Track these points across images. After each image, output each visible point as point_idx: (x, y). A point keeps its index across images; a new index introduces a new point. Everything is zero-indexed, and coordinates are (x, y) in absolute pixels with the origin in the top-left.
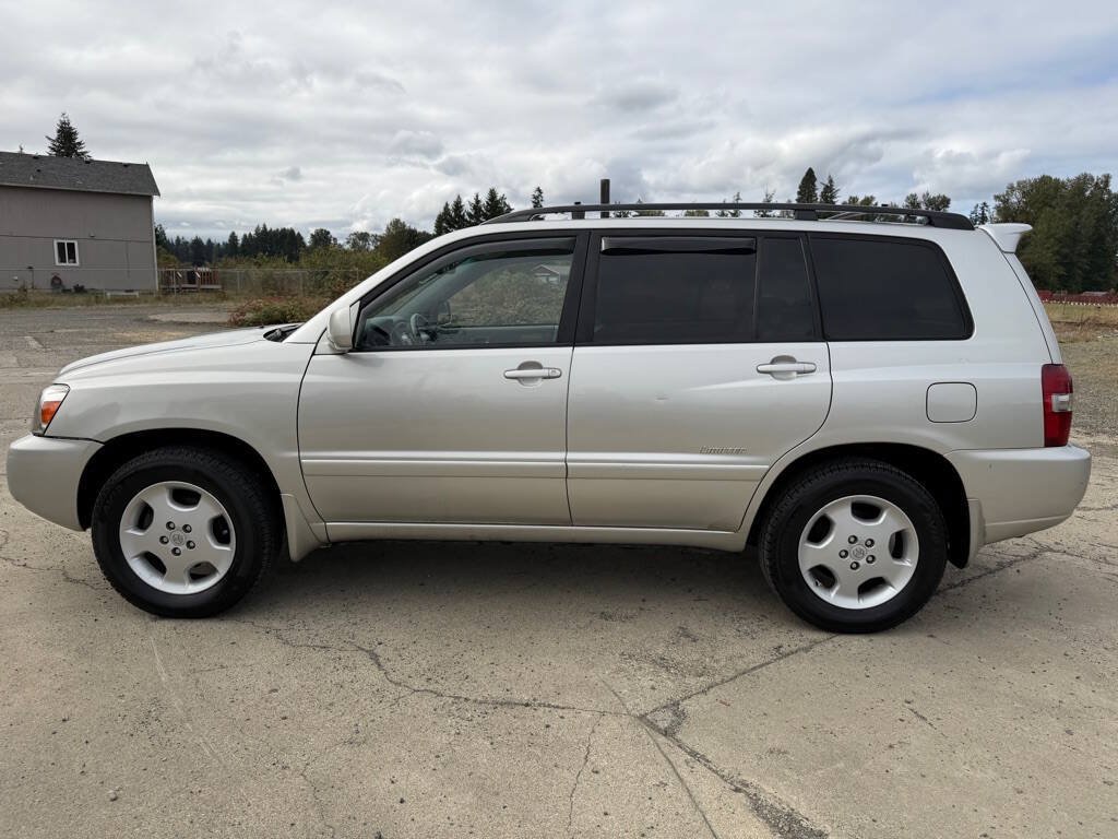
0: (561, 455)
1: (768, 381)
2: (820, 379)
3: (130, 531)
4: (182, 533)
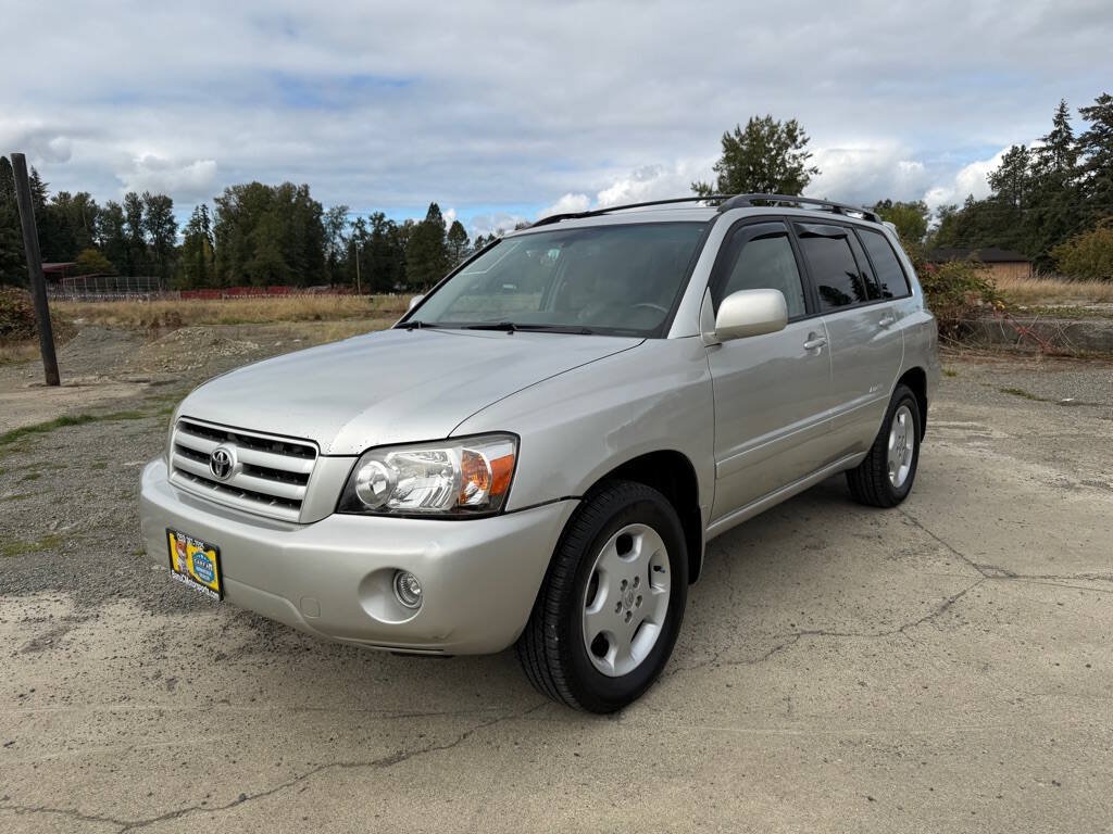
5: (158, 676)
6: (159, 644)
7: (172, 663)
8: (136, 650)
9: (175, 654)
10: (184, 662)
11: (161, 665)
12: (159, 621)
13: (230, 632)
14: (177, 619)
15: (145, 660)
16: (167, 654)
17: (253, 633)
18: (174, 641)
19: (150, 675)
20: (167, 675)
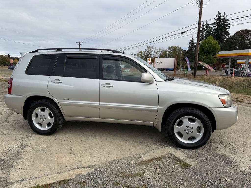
5: (235, 144)
6: (233, 151)
7: (231, 146)
8: (238, 151)
9: (230, 147)
10: (229, 145)
11: (233, 146)
12: (232, 157)
13: (217, 146)
14: (228, 155)
15: (237, 148)
16: (232, 148)
17: (212, 144)
18: (230, 150)
19: (236, 145)
20: (233, 144)
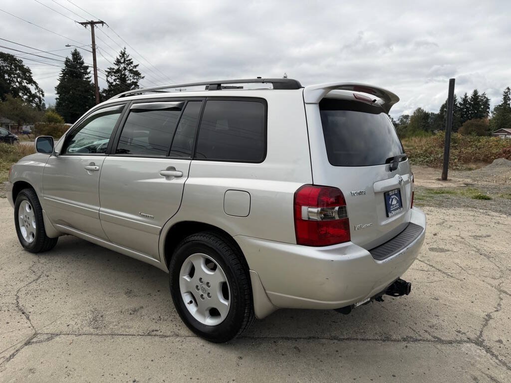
0: (98, 208)
1: (163, 180)
2: (181, 181)
3: (21, 217)
4: (28, 220)
